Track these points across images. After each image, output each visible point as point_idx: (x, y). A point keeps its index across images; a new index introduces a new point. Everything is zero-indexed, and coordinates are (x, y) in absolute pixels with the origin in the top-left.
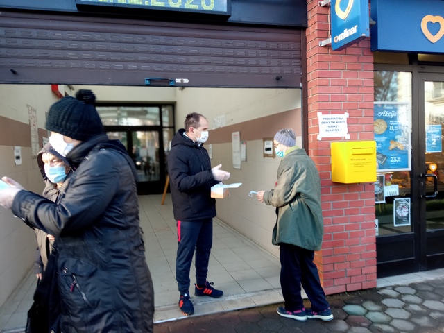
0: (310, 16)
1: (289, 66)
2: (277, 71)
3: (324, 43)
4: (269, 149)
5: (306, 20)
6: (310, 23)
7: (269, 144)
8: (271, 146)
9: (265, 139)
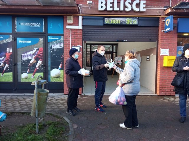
0: (160, 24)
1: (154, 36)
2: (150, 37)
3: (163, 31)
4: (148, 58)
5: (159, 25)
6: (160, 26)
7: (148, 57)
8: (149, 58)
9: (147, 56)
